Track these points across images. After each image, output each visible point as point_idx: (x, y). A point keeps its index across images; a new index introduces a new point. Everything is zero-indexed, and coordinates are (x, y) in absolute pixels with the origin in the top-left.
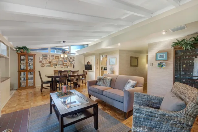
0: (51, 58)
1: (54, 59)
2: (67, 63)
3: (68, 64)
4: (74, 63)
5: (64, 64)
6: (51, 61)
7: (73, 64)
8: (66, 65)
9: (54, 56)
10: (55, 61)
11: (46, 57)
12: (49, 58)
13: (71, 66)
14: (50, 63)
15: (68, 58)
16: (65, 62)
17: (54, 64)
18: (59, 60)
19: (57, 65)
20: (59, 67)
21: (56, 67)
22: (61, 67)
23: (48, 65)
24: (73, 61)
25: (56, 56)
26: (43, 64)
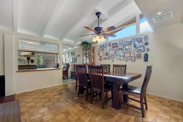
0: (108, 48)
1: (112, 49)
2: (130, 52)
3: (133, 53)
4: (148, 50)
6: (108, 51)
7: (144, 53)
8: (129, 56)
9: (112, 44)
10: (112, 52)
11: (103, 48)
12: (105, 48)
13: (139, 57)
14: (107, 54)
15: (133, 43)
16: (127, 50)
17: (111, 56)
18: (118, 49)
19: (115, 57)
20: (118, 59)
21: (113, 60)
22: (120, 60)
23: (105, 58)
24: (144, 45)
25: (113, 44)
26: (101, 57)
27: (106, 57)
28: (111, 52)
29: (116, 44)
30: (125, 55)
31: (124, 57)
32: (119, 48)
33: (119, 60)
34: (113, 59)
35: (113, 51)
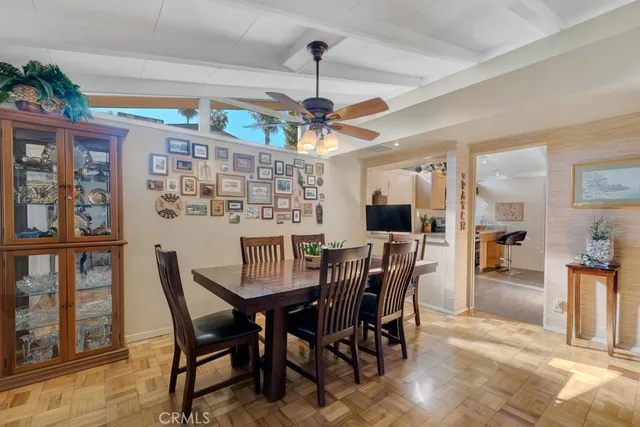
0: (215, 166)
2: (289, 197)
3: (296, 200)
4: (323, 196)
5: (280, 201)
6: (212, 180)
7: (317, 203)
8: (287, 206)
9: (231, 153)
10: (234, 185)
11: (186, 158)
12: (201, 162)
13: (308, 212)
14: (207, 192)
15: (295, 170)
16: (284, 189)
17: (230, 201)
18: (255, 179)
19: (246, 206)
20: (255, 216)
21: (238, 219)
22: (263, 218)
23: (195, 207)
24: (316, 185)
25: (237, 157)
26: (171, 198)
27: (206, 201)
28: (227, 186)
29: (250, 158)
30: (276, 204)
31: (275, 209)
32: (259, 178)
33: (258, 217)
34: (238, 214)
35: (239, 182)
